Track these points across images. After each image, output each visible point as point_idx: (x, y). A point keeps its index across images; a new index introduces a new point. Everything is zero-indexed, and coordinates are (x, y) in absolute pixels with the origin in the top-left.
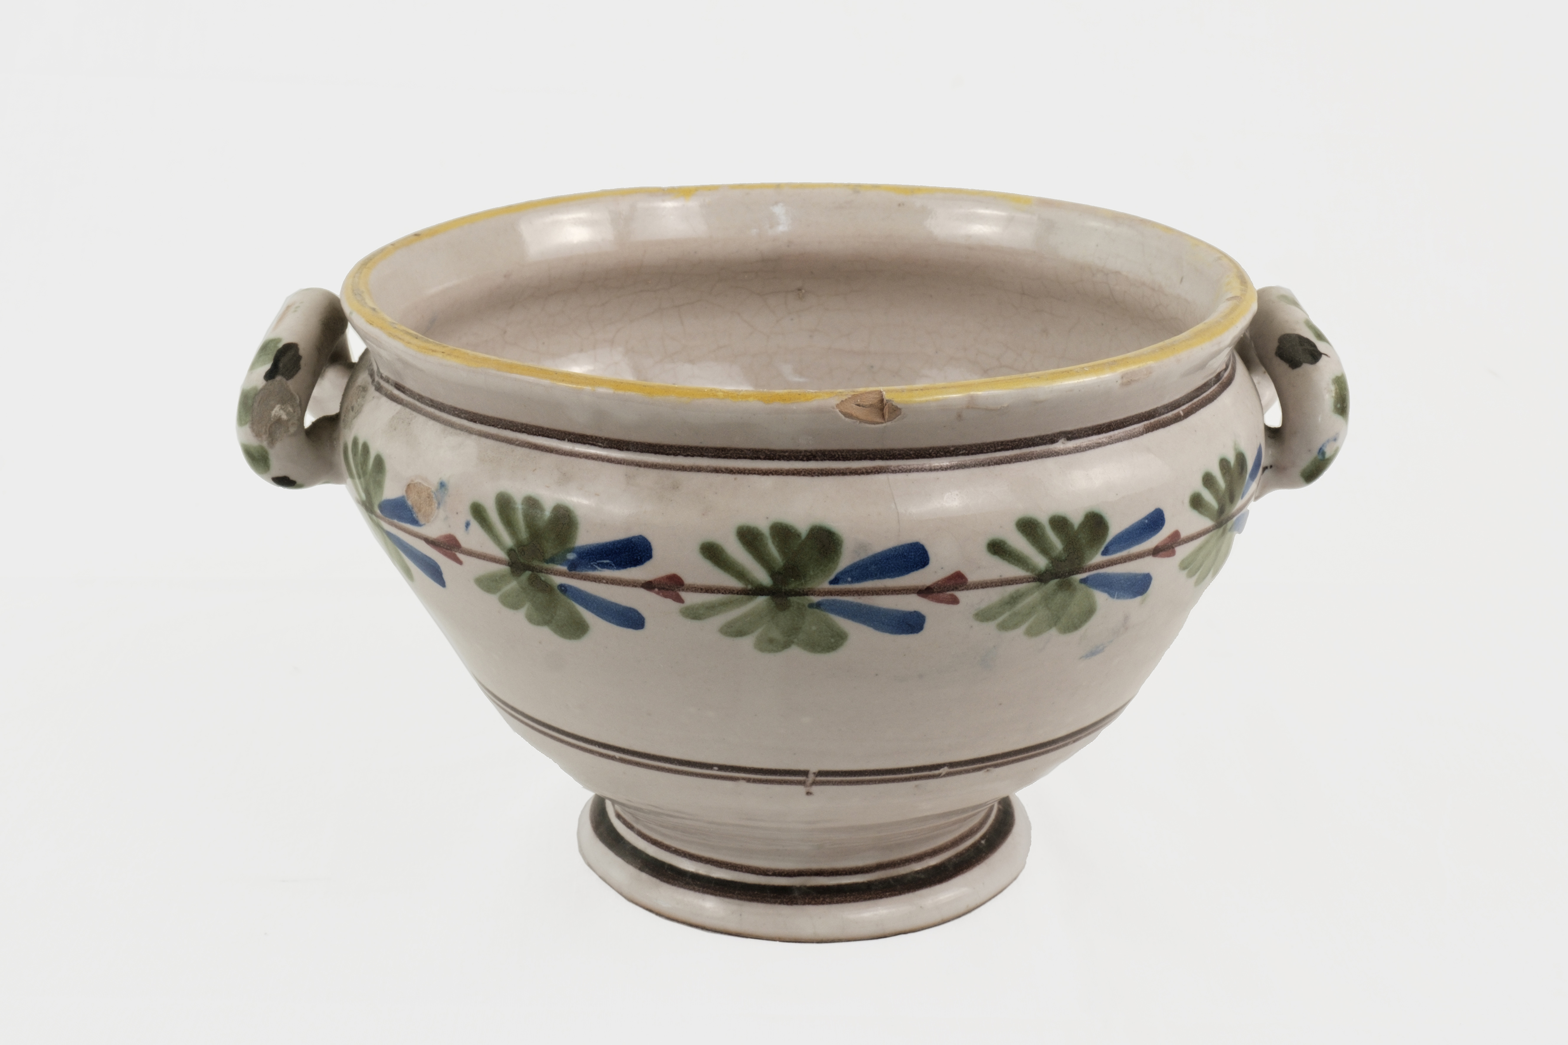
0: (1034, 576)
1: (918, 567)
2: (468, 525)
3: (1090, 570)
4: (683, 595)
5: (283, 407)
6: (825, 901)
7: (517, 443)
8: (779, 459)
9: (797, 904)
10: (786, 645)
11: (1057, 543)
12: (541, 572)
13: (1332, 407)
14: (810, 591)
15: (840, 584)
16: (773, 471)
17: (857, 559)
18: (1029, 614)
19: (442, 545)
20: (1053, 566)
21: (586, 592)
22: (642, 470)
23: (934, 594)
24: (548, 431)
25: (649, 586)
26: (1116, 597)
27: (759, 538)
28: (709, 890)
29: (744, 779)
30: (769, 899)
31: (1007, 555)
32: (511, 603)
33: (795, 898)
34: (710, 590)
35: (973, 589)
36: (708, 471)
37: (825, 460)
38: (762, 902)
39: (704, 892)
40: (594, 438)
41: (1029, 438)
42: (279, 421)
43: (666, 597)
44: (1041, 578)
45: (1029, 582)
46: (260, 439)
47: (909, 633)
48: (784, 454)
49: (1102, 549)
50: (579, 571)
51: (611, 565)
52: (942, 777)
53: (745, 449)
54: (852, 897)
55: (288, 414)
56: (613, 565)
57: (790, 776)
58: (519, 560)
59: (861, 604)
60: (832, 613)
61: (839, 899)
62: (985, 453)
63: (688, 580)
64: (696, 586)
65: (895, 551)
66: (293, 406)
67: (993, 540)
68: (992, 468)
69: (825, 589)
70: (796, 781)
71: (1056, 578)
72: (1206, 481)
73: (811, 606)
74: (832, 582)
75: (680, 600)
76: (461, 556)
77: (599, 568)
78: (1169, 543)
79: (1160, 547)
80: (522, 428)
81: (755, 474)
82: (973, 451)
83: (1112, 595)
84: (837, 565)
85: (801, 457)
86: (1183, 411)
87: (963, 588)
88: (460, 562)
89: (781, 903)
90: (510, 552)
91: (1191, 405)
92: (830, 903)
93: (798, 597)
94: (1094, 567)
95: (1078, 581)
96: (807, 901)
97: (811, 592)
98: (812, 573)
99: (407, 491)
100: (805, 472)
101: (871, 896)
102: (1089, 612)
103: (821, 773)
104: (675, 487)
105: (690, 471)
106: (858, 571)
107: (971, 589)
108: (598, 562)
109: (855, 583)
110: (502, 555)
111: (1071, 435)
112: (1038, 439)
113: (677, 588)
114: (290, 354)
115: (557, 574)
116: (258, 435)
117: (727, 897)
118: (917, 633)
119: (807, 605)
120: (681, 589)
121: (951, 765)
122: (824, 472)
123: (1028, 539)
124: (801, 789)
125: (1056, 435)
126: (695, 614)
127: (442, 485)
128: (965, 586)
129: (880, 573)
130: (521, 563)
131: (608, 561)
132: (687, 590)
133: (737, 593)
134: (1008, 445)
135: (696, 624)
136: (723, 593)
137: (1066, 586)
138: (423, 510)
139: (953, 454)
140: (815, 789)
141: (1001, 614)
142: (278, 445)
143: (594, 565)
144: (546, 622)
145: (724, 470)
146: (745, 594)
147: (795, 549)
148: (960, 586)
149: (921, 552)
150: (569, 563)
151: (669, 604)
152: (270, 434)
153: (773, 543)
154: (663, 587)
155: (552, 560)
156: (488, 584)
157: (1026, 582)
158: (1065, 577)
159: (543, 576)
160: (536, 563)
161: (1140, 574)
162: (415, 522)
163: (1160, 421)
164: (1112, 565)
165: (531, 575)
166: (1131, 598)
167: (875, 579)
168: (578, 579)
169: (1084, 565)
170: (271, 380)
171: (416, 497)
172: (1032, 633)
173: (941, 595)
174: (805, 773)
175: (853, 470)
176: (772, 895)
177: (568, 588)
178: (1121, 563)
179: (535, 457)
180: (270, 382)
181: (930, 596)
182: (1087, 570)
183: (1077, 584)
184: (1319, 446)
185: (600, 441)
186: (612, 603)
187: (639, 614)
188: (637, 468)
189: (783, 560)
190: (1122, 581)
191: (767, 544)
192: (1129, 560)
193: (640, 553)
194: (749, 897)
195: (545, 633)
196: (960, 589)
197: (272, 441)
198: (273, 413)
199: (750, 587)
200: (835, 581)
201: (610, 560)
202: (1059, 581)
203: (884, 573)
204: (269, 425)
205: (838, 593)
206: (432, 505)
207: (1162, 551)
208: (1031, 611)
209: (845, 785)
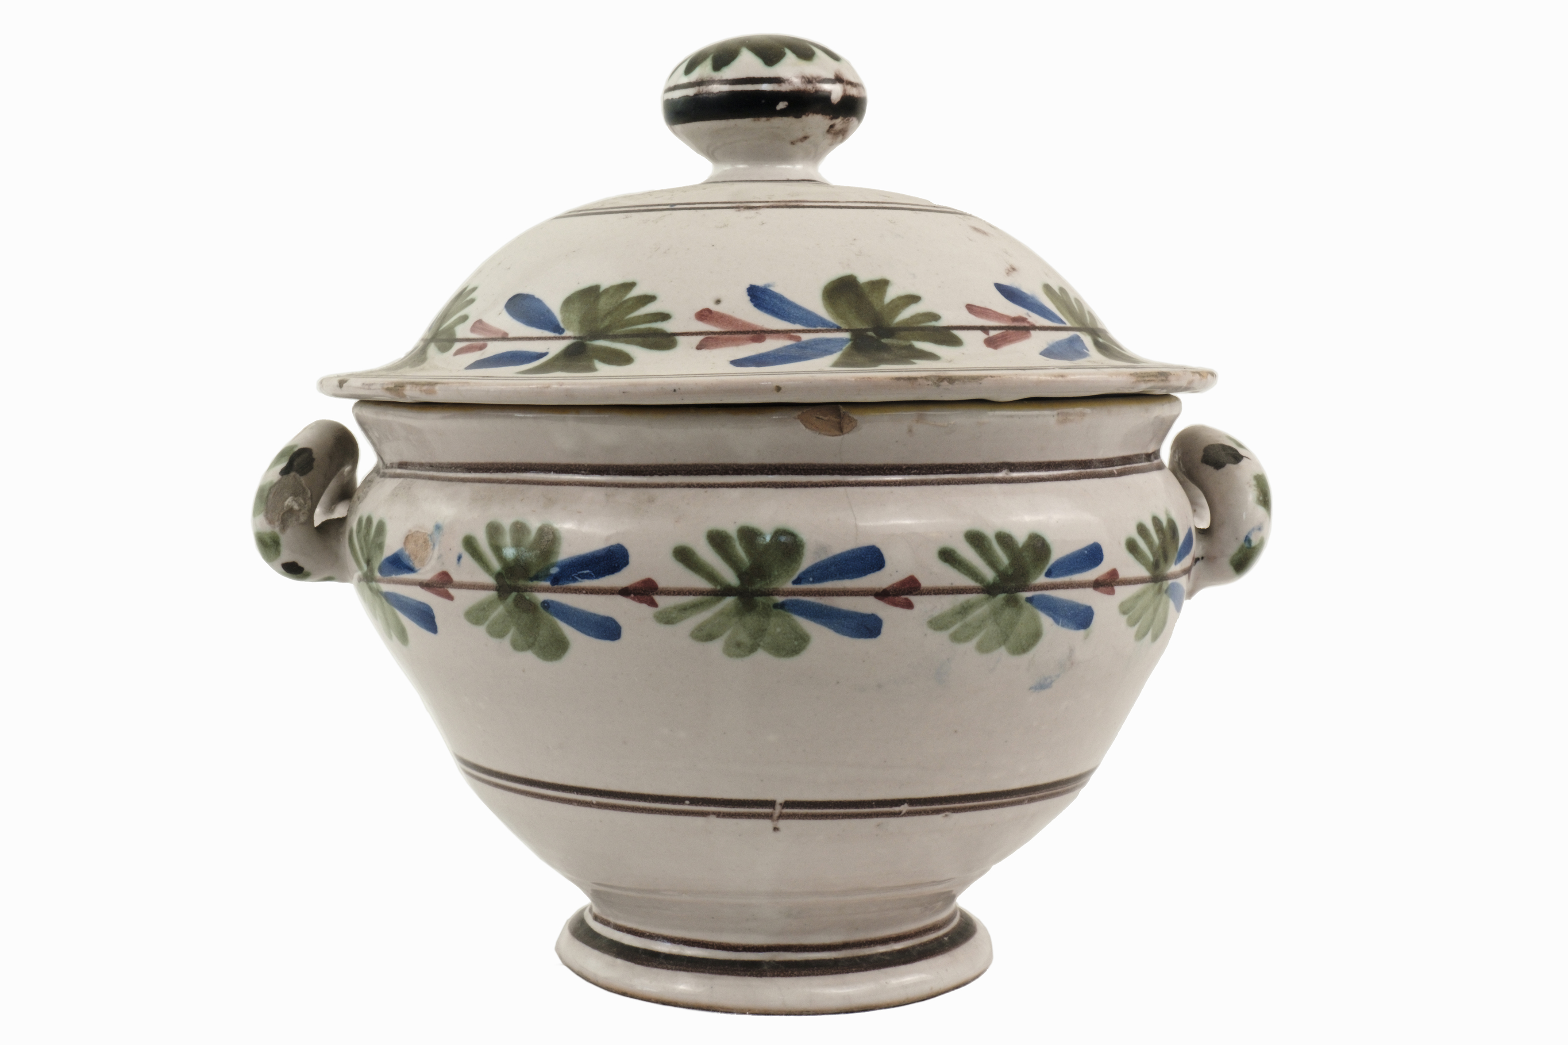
0: (983, 587)
1: (874, 570)
2: (459, 558)
3: (1035, 590)
4: (657, 599)
5: (295, 499)
6: (793, 973)
7: (508, 481)
8: (746, 474)
9: (766, 976)
10: (752, 649)
11: (1004, 559)
12: (526, 591)
13: (1256, 499)
14: (774, 591)
15: (803, 584)
16: (741, 484)
17: (818, 560)
18: (979, 627)
19: (435, 585)
20: (1000, 579)
21: (567, 606)
22: (621, 490)
23: (890, 597)
24: (536, 467)
25: (625, 592)
26: (1060, 624)
27: (727, 541)
28: (681, 968)
29: (714, 813)
30: (739, 973)
31: (957, 564)
32: (497, 632)
33: (765, 971)
34: (682, 593)
35: (926, 595)
36: (681, 487)
37: (788, 474)
38: (732, 975)
39: (676, 970)
40: (578, 466)
41: (975, 464)
42: (291, 510)
43: (641, 601)
44: (990, 590)
45: (978, 593)
46: (273, 525)
47: (867, 638)
48: (750, 468)
49: (1045, 570)
50: (561, 585)
51: (591, 575)
52: (902, 816)
53: (714, 465)
54: (819, 971)
55: (299, 505)
56: (592, 574)
57: (757, 808)
58: (506, 582)
59: (822, 605)
60: (795, 614)
61: (806, 972)
62: (935, 474)
63: (662, 584)
64: (668, 589)
65: (853, 553)
66: (305, 499)
67: (944, 548)
68: (941, 487)
69: (789, 589)
70: (763, 814)
71: (1004, 592)
72: (1141, 530)
73: (777, 606)
74: (795, 582)
75: (653, 604)
76: (452, 591)
77: (580, 579)
78: (1109, 580)
79: (1100, 582)
80: (512, 468)
81: (724, 487)
82: (924, 472)
83: (1057, 621)
84: (800, 565)
85: (766, 471)
86: (1117, 470)
87: (917, 593)
88: (450, 598)
89: (750, 976)
90: (498, 576)
91: (1124, 468)
92: (798, 976)
93: (764, 597)
94: (1038, 587)
95: (1025, 599)
96: (776, 974)
97: (776, 592)
98: (776, 573)
99: (405, 543)
100: (770, 485)
101: (837, 971)
102: (1036, 636)
103: (788, 804)
104: (651, 500)
105: (664, 487)
106: (819, 571)
107: (924, 594)
108: (579, 573)
109: (816, 583)
110: (490, 580)
111: (1013, 467)
112: (984, 466)
113: (651, 592)
114: (306, 455)
115: (541, 590)
116: (271, 522)
117: (699, 972)
118: (875, 637)
119: (771, 606)
120: (655, 593)
121: (912, 802)
122: (787, 485)
123: (976, 551)
124: (767, 824)
125: (999, 465)
126: (667, 619)
127: (438, 528)
128: (919, 591)
129: (840, 574)
130: (508, 585)
131: (588, 571)
132: (660, 593)
133: (707, 595)
134: (956, 469)
135: (669, 628)
136: (694, 595)
137: (1012, 602)
138: (419, 556)
139: (906, 473)
140: (782, 823)
141: (952, 623)
142: (289, 531)
143: (575, 577)
144: (530, 646)
145: (695, 485)
146: (714, 595)
147: (761, 550)
148: (914, 591)
149: (877, 554)
150: (552, 578)
151: (644, 610)
152: (282, 521)
153: (741, 545)
154: (638, 592)
155: (537, 578)
156: (476, 615)
157: (976, 593)
158: (1012, 593)
159: (528, 595)
160: (521, 583)
161: (1082, 606)
162: (411, 570)
163: (1095, 473)
164: (1056, 589)
165: (517, 596)
166: (1075, 629)
167: (835, 580)
168: (560, 593)
169: (1029, 583)
170: (286, 475)
171: (413, 546)
172: (983, 648)
173: (897, 598)
174: (771, 804)
175: (814, 483)
176: (742, 969)
177: (551, 604)
178: (1063, 588)
179: (523, 490)
180: (285, 476)
181: (886, 599)
182: (1032, 589)
183: (1023, 602)
184: (1245, 534)
185: (583, 469)
186: (591, 614)
187: (616, 623)
188: (616, 488)
189: (749, 560)
190: (1066, 608)
191: (735, 546)
192: (1071, 587)
193: (618, 561)
194: (720, 971)
195: (529, 658)
196: (914, 593)
197: (284, 525)
198: (286, 503)
199: (719, 588)
200: (797, 581)
201: (590, 570)
202: (1006, 596)
203: (843, 574)
204: (282, 513)
205: (801, 593)
206: (427, 548)
207: (1102, 586)
208: (980, 625)
209: (810, 819)
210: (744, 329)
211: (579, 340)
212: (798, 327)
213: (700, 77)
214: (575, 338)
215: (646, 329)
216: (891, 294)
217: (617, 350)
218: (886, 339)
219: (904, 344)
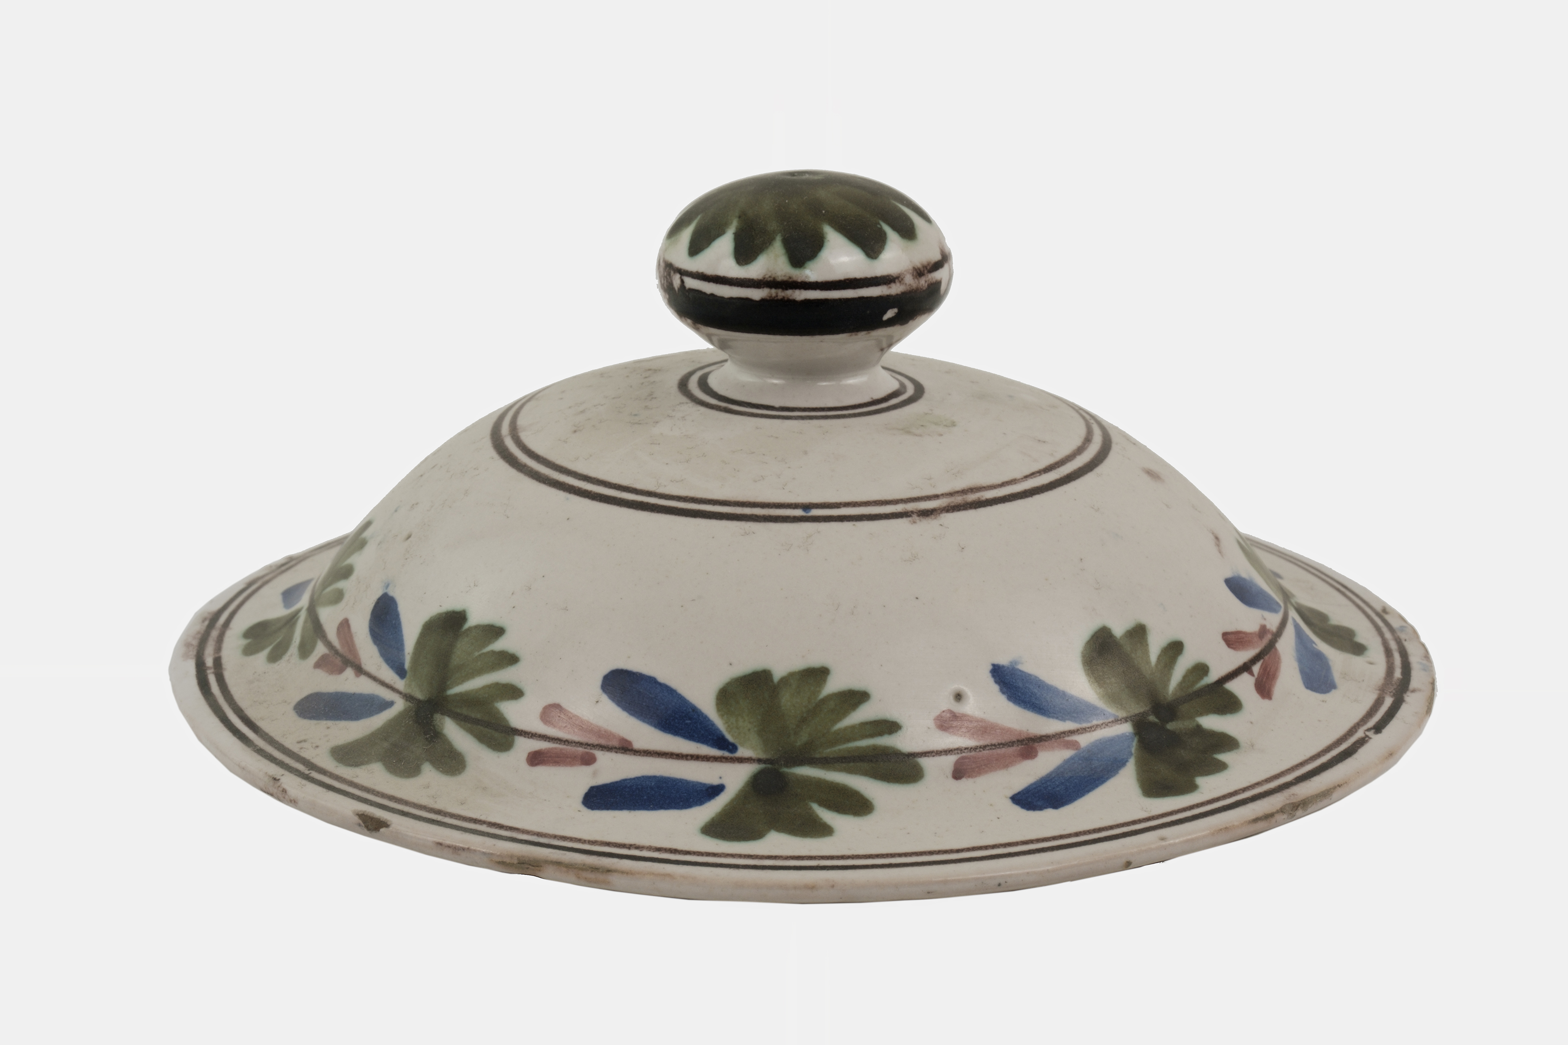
210: (1006, 738)
211: (769, 766)
212: (1069, 725)
213: (770, 274)
214: (759, 761)
215: (868, 747)
216: (1155, 645)
217: (838, 784)
218: (1174, 723)
219: (1191, 726)
